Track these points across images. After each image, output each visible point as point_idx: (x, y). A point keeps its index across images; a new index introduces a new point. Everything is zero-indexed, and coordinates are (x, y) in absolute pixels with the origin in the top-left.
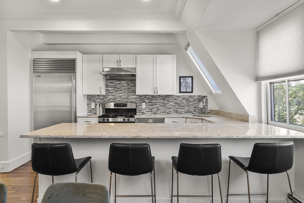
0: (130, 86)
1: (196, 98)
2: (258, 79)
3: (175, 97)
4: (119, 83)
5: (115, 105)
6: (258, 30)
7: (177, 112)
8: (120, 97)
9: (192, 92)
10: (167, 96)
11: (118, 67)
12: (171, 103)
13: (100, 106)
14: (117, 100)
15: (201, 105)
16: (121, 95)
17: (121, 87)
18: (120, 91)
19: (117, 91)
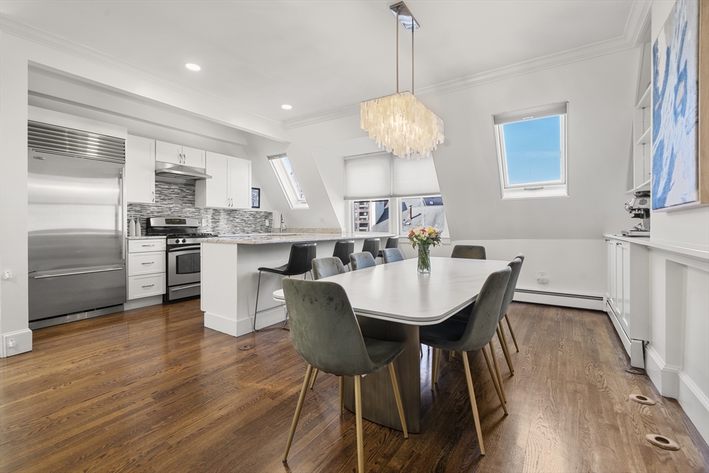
0: (184, 194)
1: (262, 214)
2: (345, 198)
3: (241, 212)
4: (167, 187)
5: (168, 221)
6: (346, 159)
7: (244, 231)
8: (170, 209)
9: (259, 207)
10: (233, 210)
11: (181, 164)
12: (237, 220)
13: (136, 222)
14: (165, 213)
15: (267, 223)
16: (171, 206)
17: (171, 194)
18: (169, 199)
19: (164, 199)
